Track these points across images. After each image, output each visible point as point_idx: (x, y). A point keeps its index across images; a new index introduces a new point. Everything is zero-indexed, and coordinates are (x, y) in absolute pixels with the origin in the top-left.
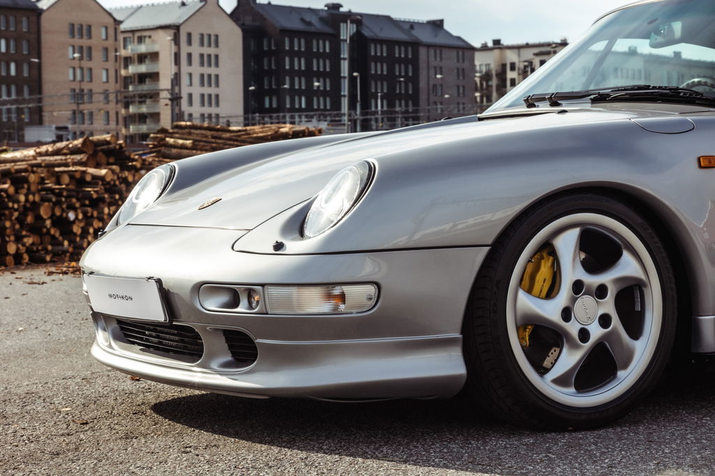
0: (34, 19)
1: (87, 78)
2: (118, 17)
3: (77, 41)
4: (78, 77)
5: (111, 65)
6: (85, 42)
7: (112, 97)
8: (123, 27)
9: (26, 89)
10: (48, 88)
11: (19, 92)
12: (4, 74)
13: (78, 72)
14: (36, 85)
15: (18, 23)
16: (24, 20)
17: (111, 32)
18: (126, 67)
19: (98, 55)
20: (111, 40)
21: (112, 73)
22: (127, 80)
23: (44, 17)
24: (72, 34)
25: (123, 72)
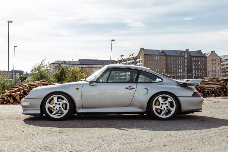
0: (205, 58)
1: (215, 68)
2: (221, 58)
3: (213, 62)
4: (214, 68)
5: (220, 66)
6: (215, 62)
7: (220, 72)
8: (222, 59)
9: (204, 70)
10: (208, 70)
11: (202, 71)
12: (200, 68)
13: (214, 67)
14: (206, 70)
15: (202, 59)
16: (203, 59)
17: (220, 60)
18: (223, 66)
19: (217, 64)
20: (220, 62)
21: (220, 68)
22: (223, 69)
23: (207, 58)
24: (212, 61)
25: (222, 67)
